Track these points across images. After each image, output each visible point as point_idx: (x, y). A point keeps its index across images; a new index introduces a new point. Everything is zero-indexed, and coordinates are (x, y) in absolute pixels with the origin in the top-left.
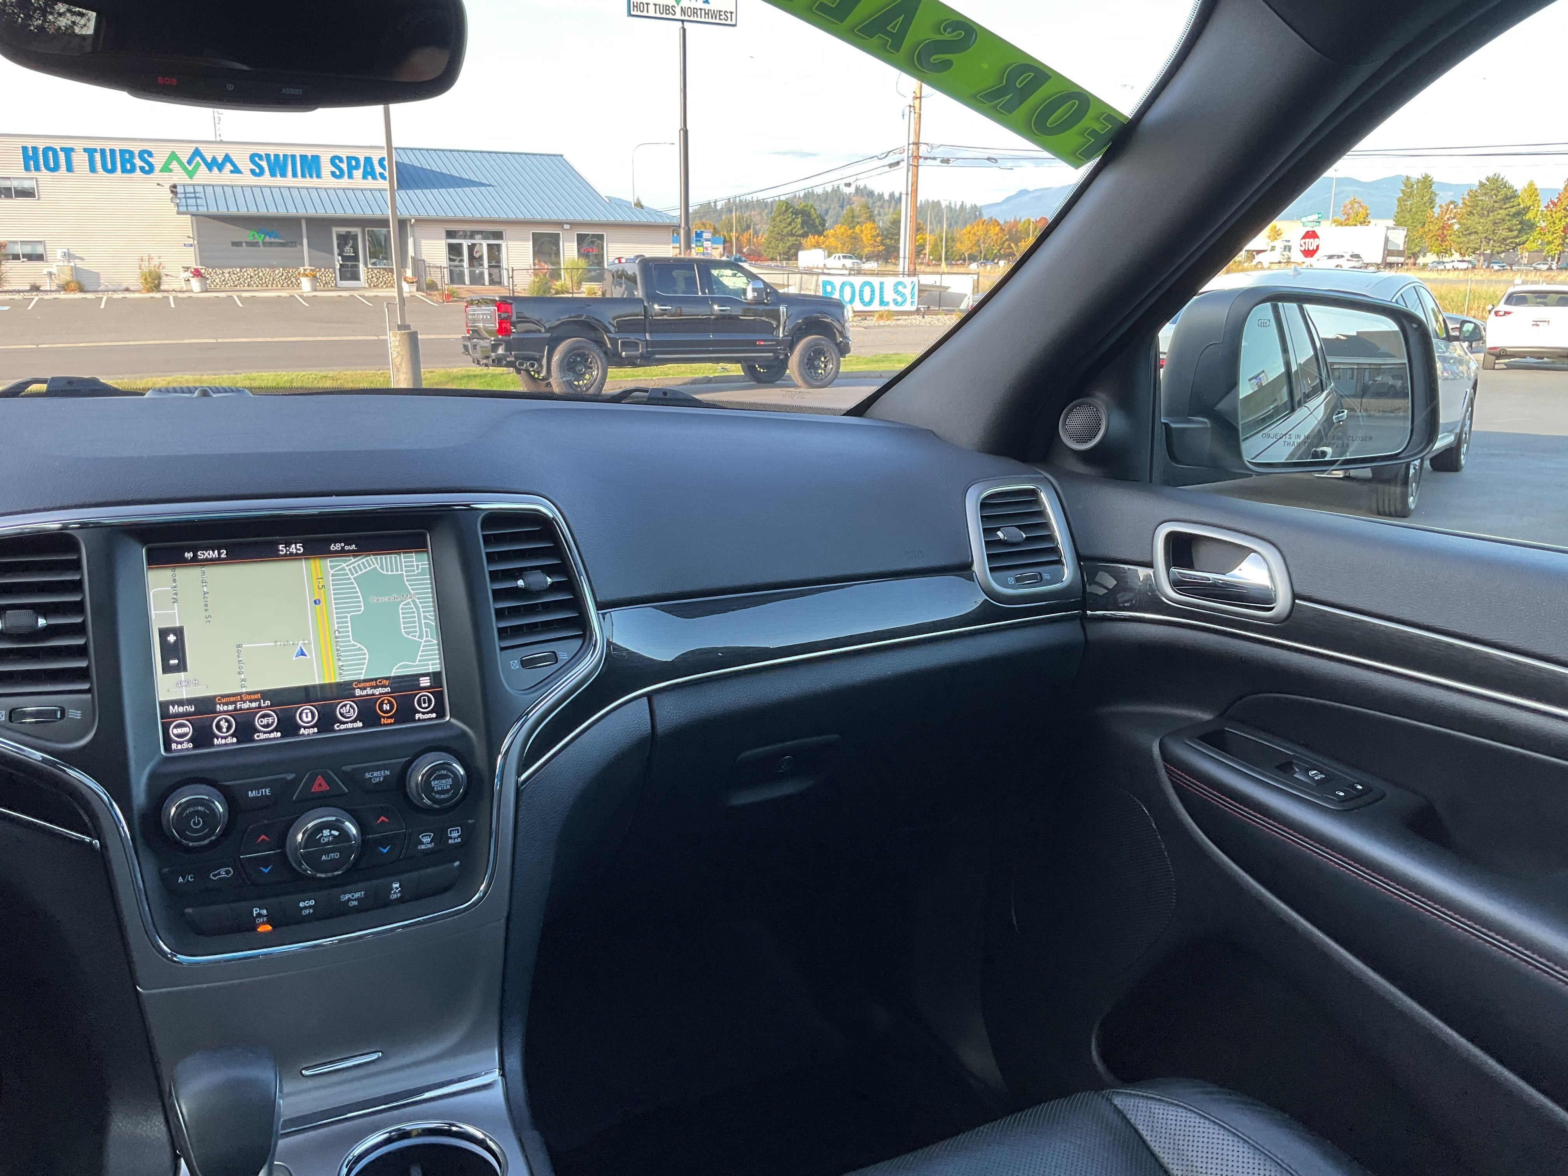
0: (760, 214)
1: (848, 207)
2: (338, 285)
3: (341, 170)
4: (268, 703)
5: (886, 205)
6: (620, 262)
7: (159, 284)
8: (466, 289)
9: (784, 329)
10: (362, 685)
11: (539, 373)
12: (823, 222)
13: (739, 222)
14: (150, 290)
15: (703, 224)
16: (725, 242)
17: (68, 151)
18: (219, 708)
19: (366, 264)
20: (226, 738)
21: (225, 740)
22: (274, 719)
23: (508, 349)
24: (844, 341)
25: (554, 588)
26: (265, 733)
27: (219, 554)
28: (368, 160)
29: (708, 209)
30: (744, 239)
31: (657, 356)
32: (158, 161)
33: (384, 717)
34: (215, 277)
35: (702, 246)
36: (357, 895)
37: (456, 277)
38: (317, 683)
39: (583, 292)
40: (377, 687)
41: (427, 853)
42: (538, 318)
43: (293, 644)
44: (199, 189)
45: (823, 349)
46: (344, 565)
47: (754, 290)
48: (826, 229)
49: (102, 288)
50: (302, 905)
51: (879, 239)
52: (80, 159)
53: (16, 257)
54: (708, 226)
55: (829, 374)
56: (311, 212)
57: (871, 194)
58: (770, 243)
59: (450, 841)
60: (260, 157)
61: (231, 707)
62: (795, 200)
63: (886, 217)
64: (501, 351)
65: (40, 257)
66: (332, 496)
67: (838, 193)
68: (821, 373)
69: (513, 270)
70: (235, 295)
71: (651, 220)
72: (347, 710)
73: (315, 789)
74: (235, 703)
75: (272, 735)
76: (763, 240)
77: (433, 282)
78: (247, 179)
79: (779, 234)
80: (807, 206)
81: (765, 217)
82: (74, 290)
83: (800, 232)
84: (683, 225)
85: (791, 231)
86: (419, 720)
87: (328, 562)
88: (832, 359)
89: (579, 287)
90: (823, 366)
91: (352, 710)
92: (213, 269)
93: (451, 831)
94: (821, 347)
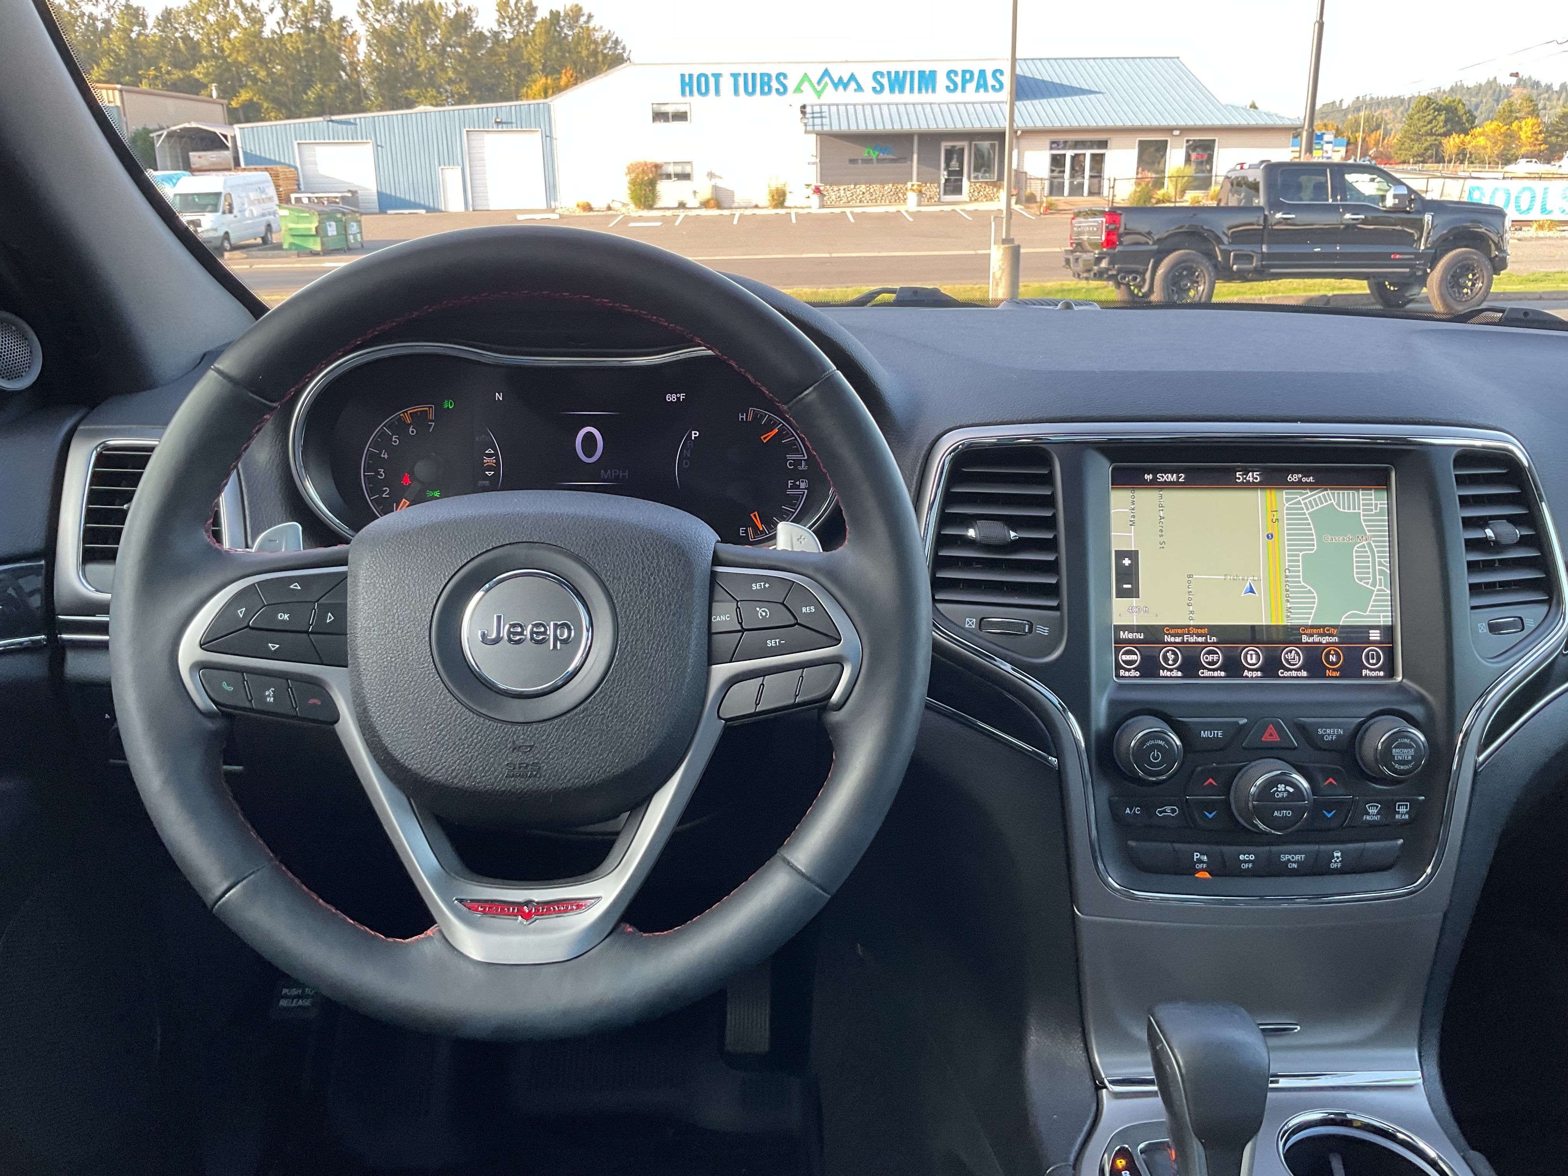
0: (1394, 112)
1: (1506, 100)
2: (942, 200)
3: (955, 84)
4: (1214, 639)
5: (1555, 96)
6: (1242, 168)
7: (784, 200)
8: (1064, 200)
9: (1426, 240)
10: (1309, 631)
11: (1140, 287)
12: (1472, 119)
13: (1368, 121)
14: (776, 207)
15: (1325, 125)
16: (1348, 144)
17: (717, 76)
18: (1167, 639)
19: (969, 178)
20: (1171, 670)
21: (1171, 674)
22: (1219, 658)
23: (1112, 262)
24: (1501, 255)
25: (1523, 542)
26: (1210, 670)
27: (1179, 478)
28: (982, 73)
29: (1333, 108)
30: (1371, 140)
31: (1272, 270)
32: (791, 83)
33: (1329, 669)
34: (832, 193)
35: (1322, 149)
36: (1297, 857)
37: (1055, 188)
38: (1264, 624)
39: (1186, 201)
40: (1324, 635)
41: (1372, 825)
42: (1147, 230)
43: (1243, 579)
44: (825, 108)
45: (1472, 265)
46: (1300, 498)
47: (1395, 196)
48: (1476, 127)
49: (736, 205)
50: (1241, 857)
51: (1540, 137)
52: (727, 83)
53: (668, 176)
54: (1330, 127)
55: (1477, 294)
56: (924, 127)
57: (1537, 84)
58: (1403, 144)
59: (1397, 816)
60: (882, 74)
61: (1178, 640)
62: (1439, 95)
63: (1552, 111)
64: (1104, 264)
65: (686, 176)
66: (1297, 422)
67: (1494, 85)
68: (1467, 293)
69: (1115, 180)
70: (848, 211)
71: (1270, 122)
72: (1293, 656)
73: (1266, 738)
74: (1182, 635)
75: (1216, 674)
76: (1395, 141)
77: (1032, 194)
78: (868, 96)
79: (1416, 133)
80: (1454, 101)
81: (1399, 115)
82: (712, 207)
83: (1442, 131)
84: (1306, 127)
85: (1431, 129)
86: (1366, 677)
87: (1284, 494)
88: (1483, 276)
89: (1182, 196)
90: (1470, 284)
91: (1297, 657)
92: (831, 186)
93: (1399, 805)
94: (1470, 262)
